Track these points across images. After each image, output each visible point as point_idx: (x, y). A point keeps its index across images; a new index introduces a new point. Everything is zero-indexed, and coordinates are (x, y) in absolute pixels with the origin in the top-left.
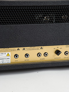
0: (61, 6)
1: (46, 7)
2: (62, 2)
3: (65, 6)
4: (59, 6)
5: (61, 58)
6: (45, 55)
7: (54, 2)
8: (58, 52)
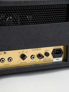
0: (24, 6)
1: (8, 8)
2: (25, 2)
3: (29, 6)
4: (22, 6)
5: (27, 63)
6: (9, 60)
7: (16, 2)
8: (23, 57)
